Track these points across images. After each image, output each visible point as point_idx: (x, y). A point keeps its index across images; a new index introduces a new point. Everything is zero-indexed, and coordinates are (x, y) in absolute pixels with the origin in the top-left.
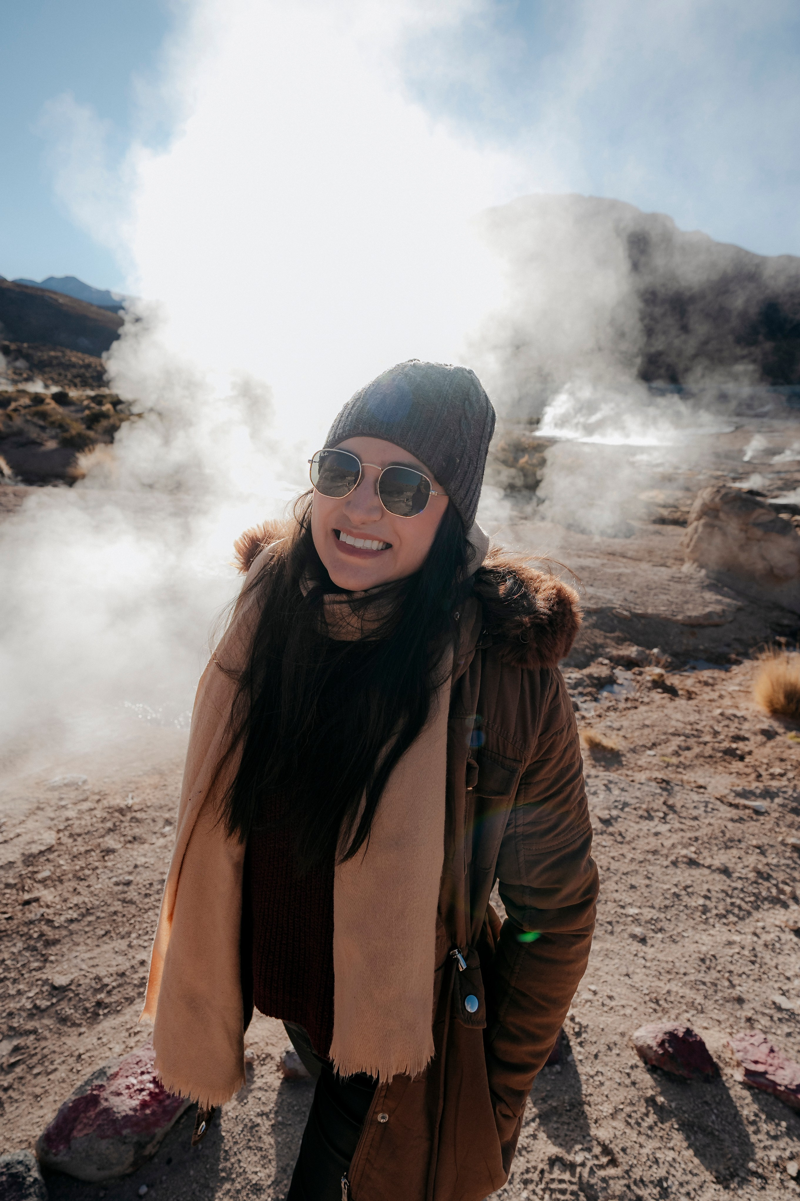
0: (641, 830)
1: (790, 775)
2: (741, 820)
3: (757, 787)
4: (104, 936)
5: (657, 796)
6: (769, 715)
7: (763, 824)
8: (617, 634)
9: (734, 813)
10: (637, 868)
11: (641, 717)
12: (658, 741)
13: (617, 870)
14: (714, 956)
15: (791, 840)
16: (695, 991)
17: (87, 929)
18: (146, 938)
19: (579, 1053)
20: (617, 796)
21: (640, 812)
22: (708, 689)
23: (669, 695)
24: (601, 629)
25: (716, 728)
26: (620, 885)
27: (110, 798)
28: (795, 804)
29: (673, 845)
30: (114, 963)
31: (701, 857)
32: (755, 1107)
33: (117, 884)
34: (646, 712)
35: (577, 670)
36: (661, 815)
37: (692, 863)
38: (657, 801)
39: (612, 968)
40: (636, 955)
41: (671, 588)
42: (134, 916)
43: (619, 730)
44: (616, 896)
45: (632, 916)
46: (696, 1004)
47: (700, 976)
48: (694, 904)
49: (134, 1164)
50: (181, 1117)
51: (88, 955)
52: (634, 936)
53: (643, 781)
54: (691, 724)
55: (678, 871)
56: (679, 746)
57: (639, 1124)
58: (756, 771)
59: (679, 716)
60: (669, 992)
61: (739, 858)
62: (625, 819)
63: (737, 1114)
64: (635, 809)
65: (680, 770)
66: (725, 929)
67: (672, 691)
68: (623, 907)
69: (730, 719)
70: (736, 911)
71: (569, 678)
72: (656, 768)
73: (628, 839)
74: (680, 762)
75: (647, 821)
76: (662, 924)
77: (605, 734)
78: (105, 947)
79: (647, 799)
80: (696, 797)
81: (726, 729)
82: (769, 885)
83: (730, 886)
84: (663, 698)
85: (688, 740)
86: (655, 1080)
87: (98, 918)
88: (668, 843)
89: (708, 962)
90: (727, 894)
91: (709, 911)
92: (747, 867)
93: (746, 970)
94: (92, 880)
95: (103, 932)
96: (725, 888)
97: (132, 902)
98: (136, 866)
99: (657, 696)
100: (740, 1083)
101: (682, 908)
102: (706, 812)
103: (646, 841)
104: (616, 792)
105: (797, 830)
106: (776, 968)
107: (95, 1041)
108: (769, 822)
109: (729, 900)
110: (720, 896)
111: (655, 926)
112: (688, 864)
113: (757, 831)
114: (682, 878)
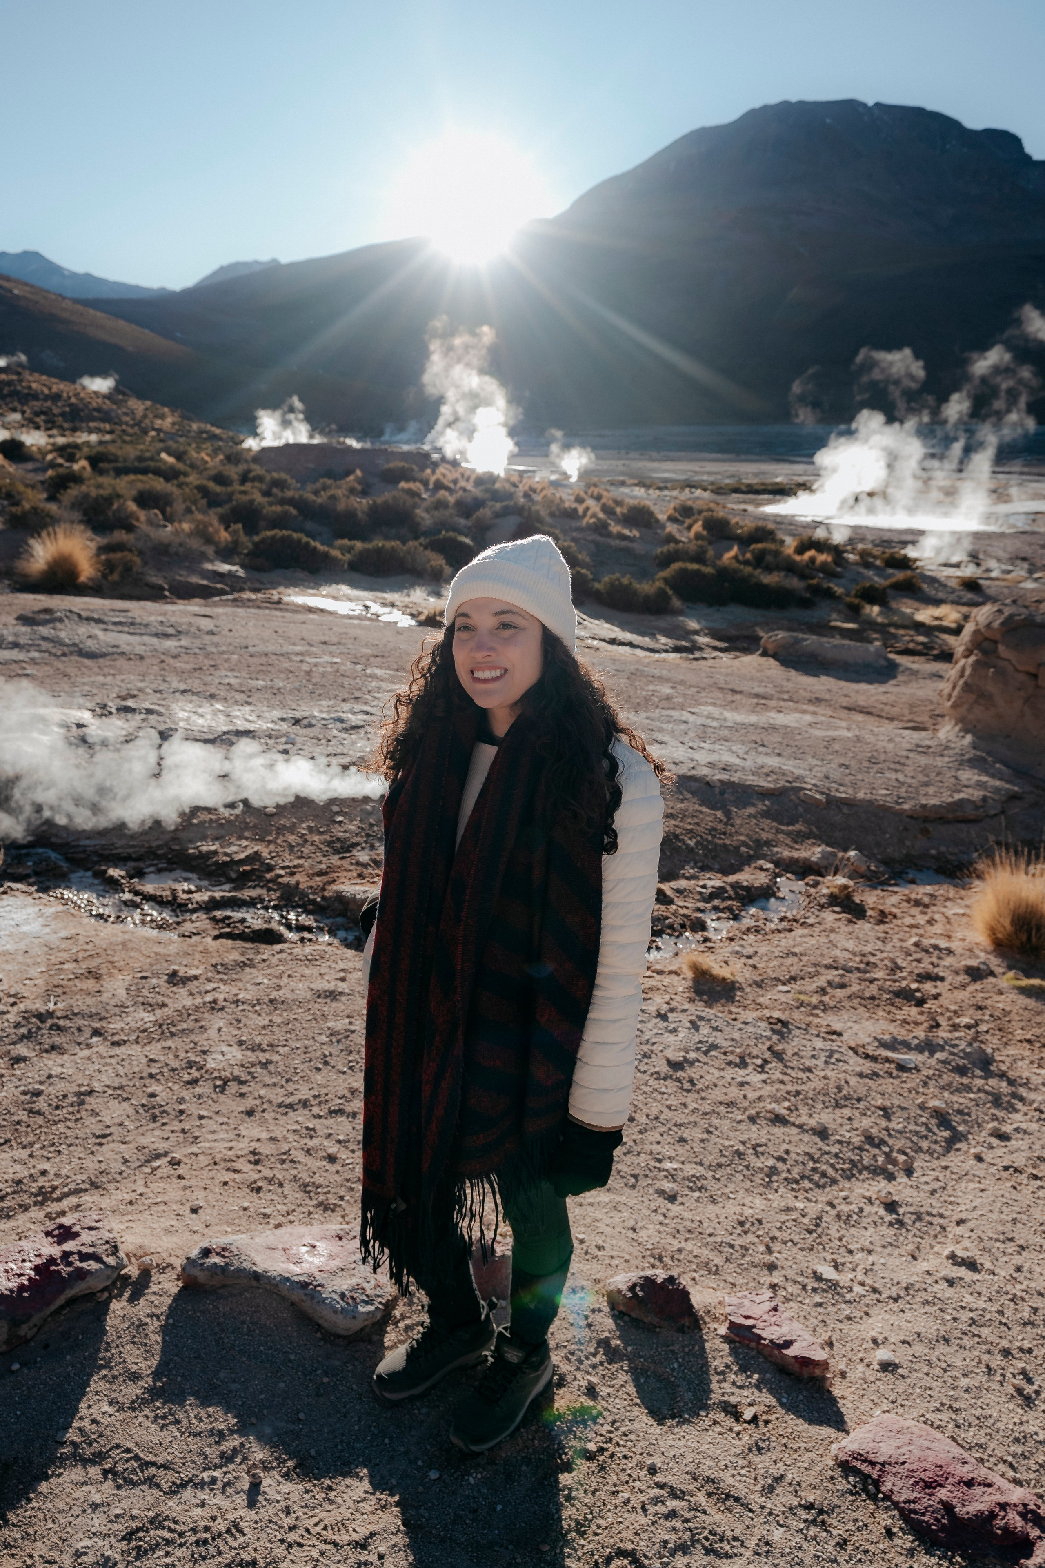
1: (983, 1028)
2: (874, 1075)
3: (915, 1037)
5: (763, 1040)
6: (990, 948)
7: (905, 1082)
8: (798, 827)
9: (867, 1066)
10: (698, 1120)
12: (801, 974)
14: (760, 1222)
15: (934, 1103)
20: (705, 1037)
21: (731, 1058)
23: (851, 916)
25: (899, 962)
26: (665, 1136)
28: (962, 1062)
29: (760, 1098)
32: (729, 1360)
34: (802, 936)
35: (719, 875)
36: (759, 1062)
37: (778, 1120)
38: (759, 1046)
39: (617, 1220)
44: (656, 1148)
45: (667, 1171)
47: (729, 1239)
48: (760, 1165)
49: (7, 1342)
50: (61, 1308)
53: (750, 1020)
54: (864, 955)
55: (754, 1128)
56: (830, 983)
58: (933, 1019)
59: (850, 944)
61: (850, 1119)
62: (706, 1063)
64: (725, 1054)
65: (815, 1011)
66: (790, 1194)
67: (857, 912)
68: (660, 1161)
69: (927, 951)
70: (816, 1177)
71: (704, 887)
72: (781, 1006)
74: (822, 1002)
75: (737, 1069)
76: (705, 1182)
79: (747, 1042)
81: (915, 964)
82: (877, 1151)
83: (820, 1149)
84: (838, 919)
85: (848, 974)
88: (752, 1095)
89: (747, 1226)
90: (812, 1158)
91: (778, 1174)
92: (857, 1129)
96: (813, 1151)
99: (829, 916)
100: (721, 1336)
101: (741, 1168)
102: (826, 1062)
103: (724, 1091)
104: (705, 1031)
105: (952, 1093)
106: (841, 1240)
108: (913, 1080)
109: (811, 1164)
110: (800, 1159)
111: (695, 1184)
112: (771, 1121)
113: (890, 1090)
114: (754, 1136)
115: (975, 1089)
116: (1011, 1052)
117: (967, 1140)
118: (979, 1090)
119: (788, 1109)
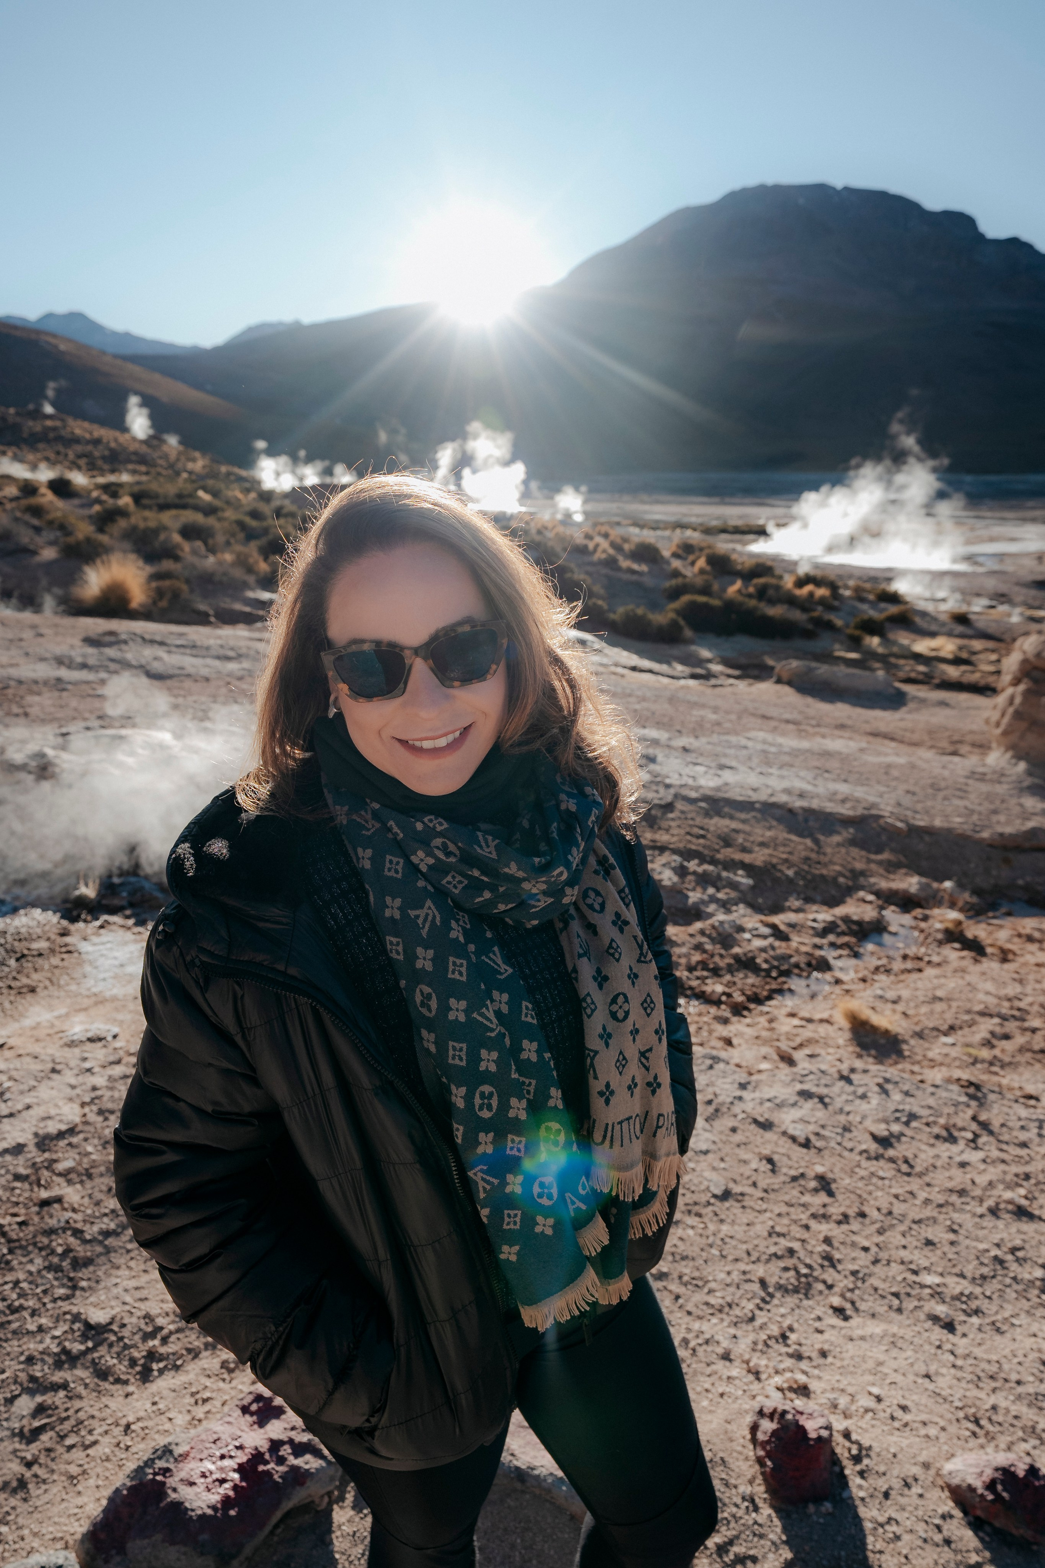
0: (937, 1156)
5: (961, 1107)
8: (887, 856)
10: (935, 1214)
11: (929, 985)
12: (958, 1022)
13: (903, 1216)
16: (1035, 1409)
19: (860, 1487)
20: (899, 1103)
21: (936, 1130)
22: (1032, 947)
23: (973, 954)
24: (862, 848)
26: (909, 1238)
29: (990, 1184)
31: (1035, 1205)
34: (937, 977)
35: (825, 908)
36: (969, 1136)
37: (1021, 1213)
38: (961, 1114)
39: (903, 1363)
40: (939, 1347)
41: (972, 791)
43: (895, 1002)
44: (903, 1253)
45: (929, 1287)
46: (1038, 1430)
48: (1028, 1276)
52: (934, 1318)
53: (938, 1082)
54: (1009, 1000)
55: (1001, 1224)
56: (992, 1033)
59: (989, 986)
60: (994, 1408)
62: (912, 1138)
64: (928, 1124)
65: (994, 1069)
67: (976, 948)
68: (915, 1272)
71: (814, 920)
72: (957, 1063)
73: (918, 1169)
74: (995, 1057)
75: (947, 1145)
76: (977, 1303)
77: (874, 1009)
79: (946, 1110)
84: (963, 958)
85: (1006, 1023)
86: (981, 1540)
88: (982, 1180)
103: (947, 1174)
104: (897, 1096)
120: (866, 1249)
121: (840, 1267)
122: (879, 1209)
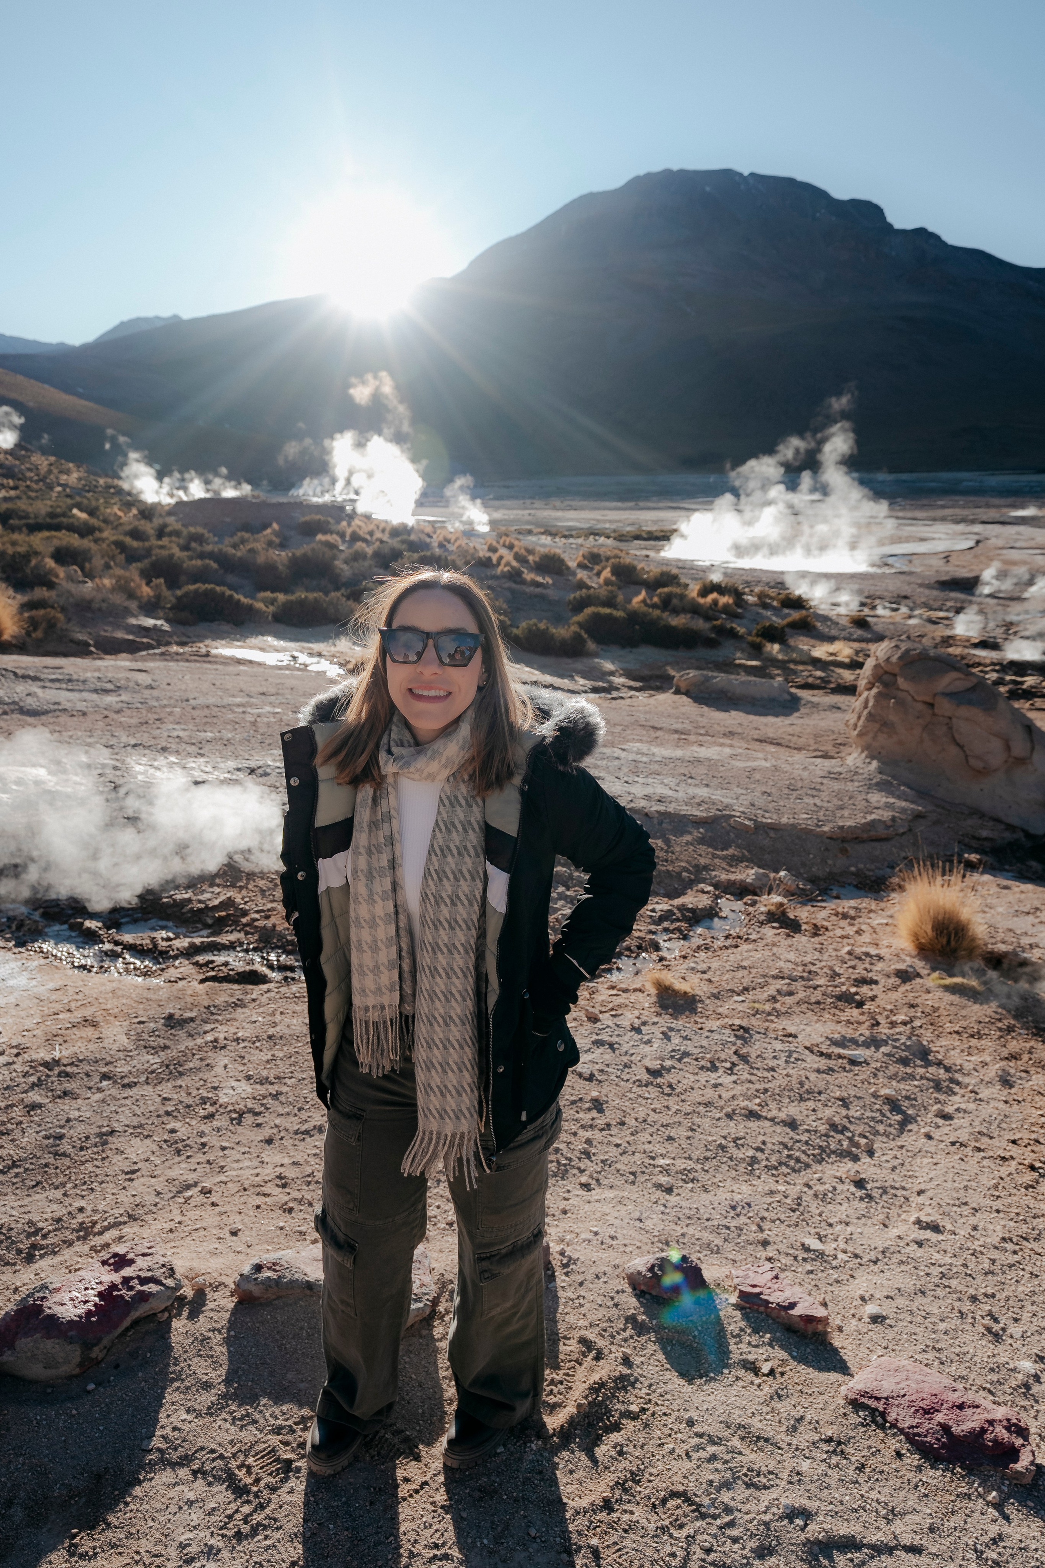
0: (698, 1081)
1: (917, 1023)
2: (830, 1070)
3: (861, 1035)
4: (34, 1187)
5: (729, 1045)
6: (914, 953)
7: (857, 1075)
8: (731, 851)
9: (823, 1063)
10: (681, 1120)
11: (740, 958)
12: (753, 985)
13: (655, 1122)
14: (749, 1205)
15: (884, 1092)
16: (715, 1234)
17: (14, 1180)
18: (85, 1187)
19: (564, 1281)
20: (677, 1045)
21: (702, 1063)
22: (844, 923)
23: (787, 931)
24: (709, 846)
25: (837, 969)
26: (655, 1136)
27: (32, 1052)
28: (904, 1054)
29: (733, 1097)
30: (49, 1210)
31: (765, 1109)
32: (743, 1324)
33: (47, 1137)
34: (748, 951)
35: (666, 899)
36: (728, 1065)
37: (752, 1115)
38: (727, 1051)
39: (623, 1213)
40: (656, 1202)
41: (822, 788)
42: (69, 1168)
43: (704, 972)
44: (648, 1147)
45: (661, 1166)
46: (712, 1246)
47: (724, 1222)
48: (741, 1156)
49: (80, 1365)
50: (127, 1329)
51: (19, 1203)
52: (659, 1186)
53: (715, 1028)
54: (805, 965)
55: (732, 1124)
56: (778, 991)
57: (613, 1337)
58: (873, 1018)
59: (791, 956)
60: (683, 1235)
61: (814, 1110)
62: (680, 1069)
63: (722, 1330)
64: (696, 1059)
65: (769, 1017)
66: (771, 1180)
67: (793, 926)
68: (653, 1158)
69: (860, 959)
70: (792, 1163)
71: (652, 910)
72: (738, 1014)
73: (678, 1090)
74: (774, 1009)
75: (708, 1072)
76: (695, 1174)
77: (683, 978)
78: (38, 1197)
79: (715, 1048)
80: (778, 1046)
81: (851, 970)
82: (841, 1137)
83: (792, 1138)
84: (778, 934)
85: (794, 983)
86: (641, 1303)
87: (26, 1170)
88: (726, 1095)
89: (739, 1209)
90: (786, 1147)
91: (759, 1162)
92: (821, 1119)
93: (783, 1217)
94: (17, 1134)
95: (34, 1183)
96: (786, 1140)
97: (64, 1155)
98: (68, 1120)
99: (769, 932)
100: (733, 1305)
101: (725, 1159)
102: (787, 1062)
103: (701, 1093)
104: (676, 1040)
105: (898, 1082)
106: (820, 1215)
107: (32, 1276)
108: (864, 1073)
109: (786, 1152)
110: (776, 1148)
111: (687, 1176)
112: (746, 1116)
113: (845, 1083)
114: (733, 1130)
115: (918, 1077)
116: (944, 1043)
117: (916, 1121)
118: (922, 1078)
119: (759, 1105)
120: (618, 1146)
121: (593, 1158)
122: (636, 1119)
